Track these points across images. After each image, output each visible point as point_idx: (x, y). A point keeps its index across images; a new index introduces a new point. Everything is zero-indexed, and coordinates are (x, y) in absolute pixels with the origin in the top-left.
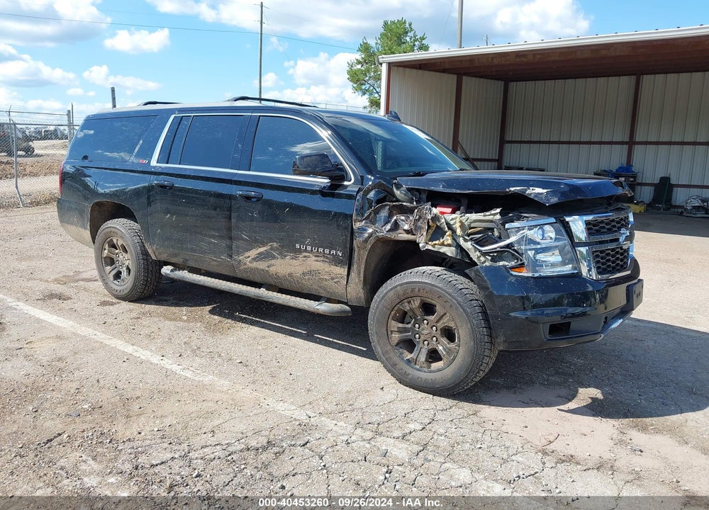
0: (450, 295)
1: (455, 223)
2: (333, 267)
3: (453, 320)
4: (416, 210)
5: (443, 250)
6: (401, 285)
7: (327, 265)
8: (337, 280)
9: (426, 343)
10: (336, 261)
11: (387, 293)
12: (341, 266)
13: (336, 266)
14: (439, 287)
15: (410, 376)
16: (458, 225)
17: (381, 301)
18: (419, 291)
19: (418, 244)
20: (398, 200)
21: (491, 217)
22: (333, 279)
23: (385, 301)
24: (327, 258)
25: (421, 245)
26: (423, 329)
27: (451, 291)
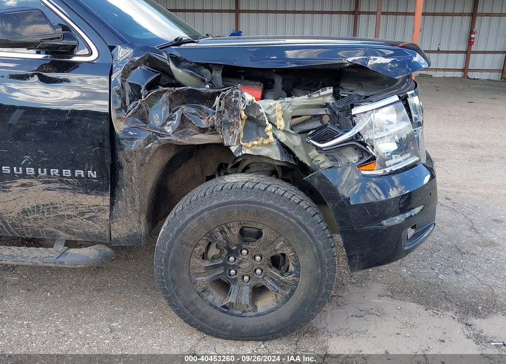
0: (286, 213)
1: (274, 112)
2: (80, 196)
3: (289, 245)
4: (218, 99)
5: (265, 152)
6: (209, 209)
7: (68, 193)
8: (92, 214)
9: (246, 278)
10: (87, 186)
11: (186, 223)
12: (97, 194)
13: (87, 193)
14: (268, 205)
15: (231, 327)
16: (279, 115)
17: (176, 236)
18: (238, 214)
19: (228, 148)
20: (179, 84)
21: (321, 99)
22: (83, 214)
23: (184, 235)
24: (68, 183)
25: (233, 149)
26: (241, 262)
27: (285, 208)
